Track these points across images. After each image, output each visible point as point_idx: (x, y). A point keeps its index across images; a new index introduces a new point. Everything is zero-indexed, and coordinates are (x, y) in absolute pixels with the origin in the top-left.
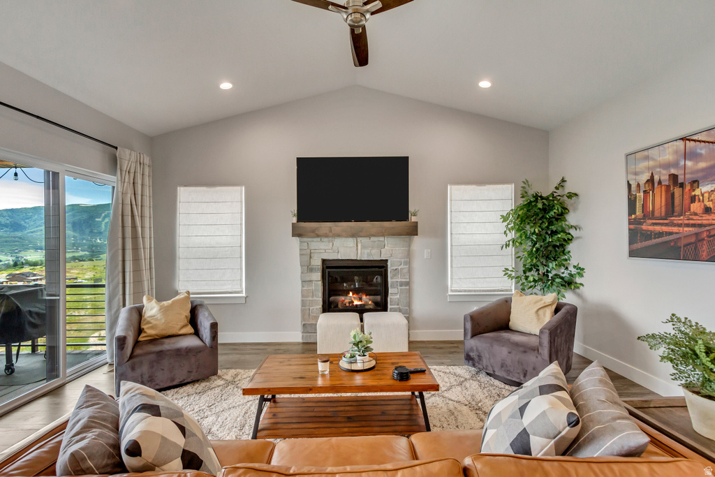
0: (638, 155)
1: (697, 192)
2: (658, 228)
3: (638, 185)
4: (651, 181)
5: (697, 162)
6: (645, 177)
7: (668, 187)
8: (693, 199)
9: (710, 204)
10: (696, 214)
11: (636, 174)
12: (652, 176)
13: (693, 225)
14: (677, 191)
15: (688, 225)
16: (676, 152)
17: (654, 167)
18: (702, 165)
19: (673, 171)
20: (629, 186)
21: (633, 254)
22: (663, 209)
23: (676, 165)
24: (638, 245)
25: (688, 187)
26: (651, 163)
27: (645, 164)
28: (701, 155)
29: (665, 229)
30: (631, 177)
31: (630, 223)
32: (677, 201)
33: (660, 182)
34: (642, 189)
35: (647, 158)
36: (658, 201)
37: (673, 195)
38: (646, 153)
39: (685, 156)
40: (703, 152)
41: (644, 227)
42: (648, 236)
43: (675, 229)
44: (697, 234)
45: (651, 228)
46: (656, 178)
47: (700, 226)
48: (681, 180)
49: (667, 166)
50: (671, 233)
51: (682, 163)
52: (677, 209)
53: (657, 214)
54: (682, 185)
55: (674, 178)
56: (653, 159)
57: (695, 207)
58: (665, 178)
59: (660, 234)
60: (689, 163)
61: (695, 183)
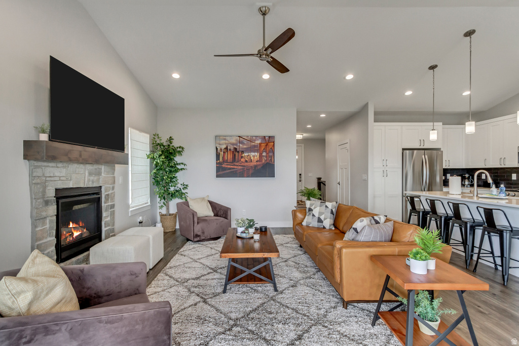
0: (221, 137)
1: (243, 155)
2: (229, 166)
3: (221, 149)
4: (226, 148)
5: (244, 145)
6: (224, 147)
7: (233, 152)
8: (242, 157)
9: (247, 159)
10: (243, 162)
11: (220, 144)
12: (227, 147)
13: (242, 166)
14: (237, 154)
15: (240, 166)
16: (237, 140)
17: (228, 144)
18: (245, 147)
19: (235, 147)
20: (217, 149)
21: (218, 176)
22: (231, 159)
23: (236, 145)
24: (221, 173)
25: (240, 153)
26: (227, 142)
27: (224, 141)
28: (244, 143)
29: (232, 167)
30: (217, 145)
31: (217, 164)
32: (236, 157)
33: (230, 150)
34: (223, 151)
35: (225, 139)
36: (229, 156)
37: (235, 155)
38: (225, 137)
39: (240, 142)
40: (245, 142)
41: (223, 166)
42: (225, 169)
43: (236, 167)
44: (243, 169)
45: (226, 166)
46: (229, 148)
47: (244, 166)
48: (238, 150)
49: (233, 144)
50: (234, 168)
51: (238, 144)
52: (236, 160)
53: (229, 161)
54: (238, 152)
55: (235, 149)
56: (227, 140)
57: (243, 160)
58: (232, 148)
59: (230, 169)
60: (241, 145)
61: (243, 152)
